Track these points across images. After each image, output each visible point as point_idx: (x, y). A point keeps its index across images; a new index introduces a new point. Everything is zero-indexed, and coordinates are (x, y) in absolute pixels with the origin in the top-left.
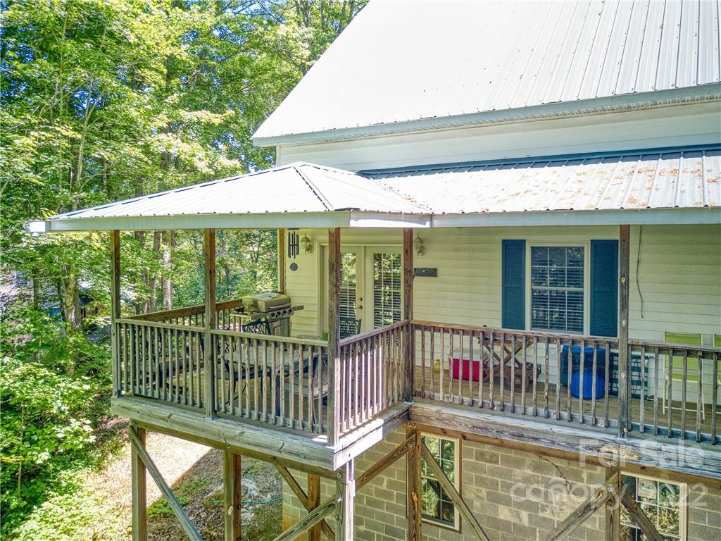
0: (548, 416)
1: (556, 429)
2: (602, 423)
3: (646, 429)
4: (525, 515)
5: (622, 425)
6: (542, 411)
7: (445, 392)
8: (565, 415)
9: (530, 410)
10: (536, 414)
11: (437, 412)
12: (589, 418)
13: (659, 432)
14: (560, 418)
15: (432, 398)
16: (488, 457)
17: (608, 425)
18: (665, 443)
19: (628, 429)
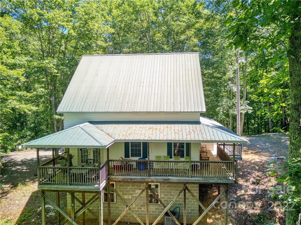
0: (136, 175)
1: (138, 177)
2: (145, 175)
3: (152, 175)
4: (130, 196)
5: (149, 175)
6: (135, 174)
7: (116, 173)
8: (139, 174)
9: (133, 174)
10: (134, 175)
11: (115, 177)
12: (143, 174)
13: (154, 175)
14: (138, 175)
15: (113, 175)
16: (122, 185)
17: (146, 175)
18: (155, 177)
19: (150, 175)
